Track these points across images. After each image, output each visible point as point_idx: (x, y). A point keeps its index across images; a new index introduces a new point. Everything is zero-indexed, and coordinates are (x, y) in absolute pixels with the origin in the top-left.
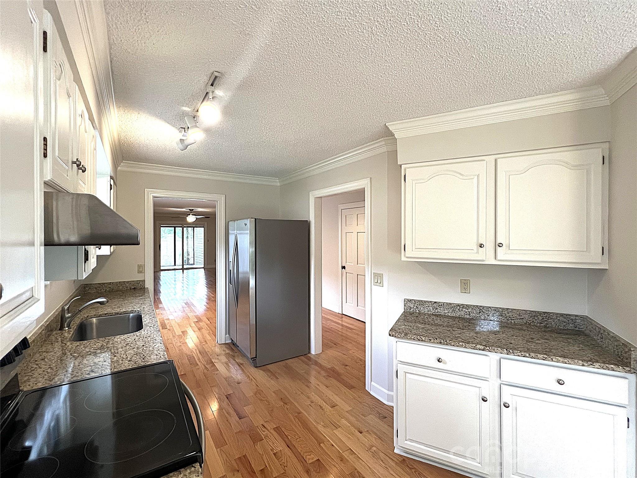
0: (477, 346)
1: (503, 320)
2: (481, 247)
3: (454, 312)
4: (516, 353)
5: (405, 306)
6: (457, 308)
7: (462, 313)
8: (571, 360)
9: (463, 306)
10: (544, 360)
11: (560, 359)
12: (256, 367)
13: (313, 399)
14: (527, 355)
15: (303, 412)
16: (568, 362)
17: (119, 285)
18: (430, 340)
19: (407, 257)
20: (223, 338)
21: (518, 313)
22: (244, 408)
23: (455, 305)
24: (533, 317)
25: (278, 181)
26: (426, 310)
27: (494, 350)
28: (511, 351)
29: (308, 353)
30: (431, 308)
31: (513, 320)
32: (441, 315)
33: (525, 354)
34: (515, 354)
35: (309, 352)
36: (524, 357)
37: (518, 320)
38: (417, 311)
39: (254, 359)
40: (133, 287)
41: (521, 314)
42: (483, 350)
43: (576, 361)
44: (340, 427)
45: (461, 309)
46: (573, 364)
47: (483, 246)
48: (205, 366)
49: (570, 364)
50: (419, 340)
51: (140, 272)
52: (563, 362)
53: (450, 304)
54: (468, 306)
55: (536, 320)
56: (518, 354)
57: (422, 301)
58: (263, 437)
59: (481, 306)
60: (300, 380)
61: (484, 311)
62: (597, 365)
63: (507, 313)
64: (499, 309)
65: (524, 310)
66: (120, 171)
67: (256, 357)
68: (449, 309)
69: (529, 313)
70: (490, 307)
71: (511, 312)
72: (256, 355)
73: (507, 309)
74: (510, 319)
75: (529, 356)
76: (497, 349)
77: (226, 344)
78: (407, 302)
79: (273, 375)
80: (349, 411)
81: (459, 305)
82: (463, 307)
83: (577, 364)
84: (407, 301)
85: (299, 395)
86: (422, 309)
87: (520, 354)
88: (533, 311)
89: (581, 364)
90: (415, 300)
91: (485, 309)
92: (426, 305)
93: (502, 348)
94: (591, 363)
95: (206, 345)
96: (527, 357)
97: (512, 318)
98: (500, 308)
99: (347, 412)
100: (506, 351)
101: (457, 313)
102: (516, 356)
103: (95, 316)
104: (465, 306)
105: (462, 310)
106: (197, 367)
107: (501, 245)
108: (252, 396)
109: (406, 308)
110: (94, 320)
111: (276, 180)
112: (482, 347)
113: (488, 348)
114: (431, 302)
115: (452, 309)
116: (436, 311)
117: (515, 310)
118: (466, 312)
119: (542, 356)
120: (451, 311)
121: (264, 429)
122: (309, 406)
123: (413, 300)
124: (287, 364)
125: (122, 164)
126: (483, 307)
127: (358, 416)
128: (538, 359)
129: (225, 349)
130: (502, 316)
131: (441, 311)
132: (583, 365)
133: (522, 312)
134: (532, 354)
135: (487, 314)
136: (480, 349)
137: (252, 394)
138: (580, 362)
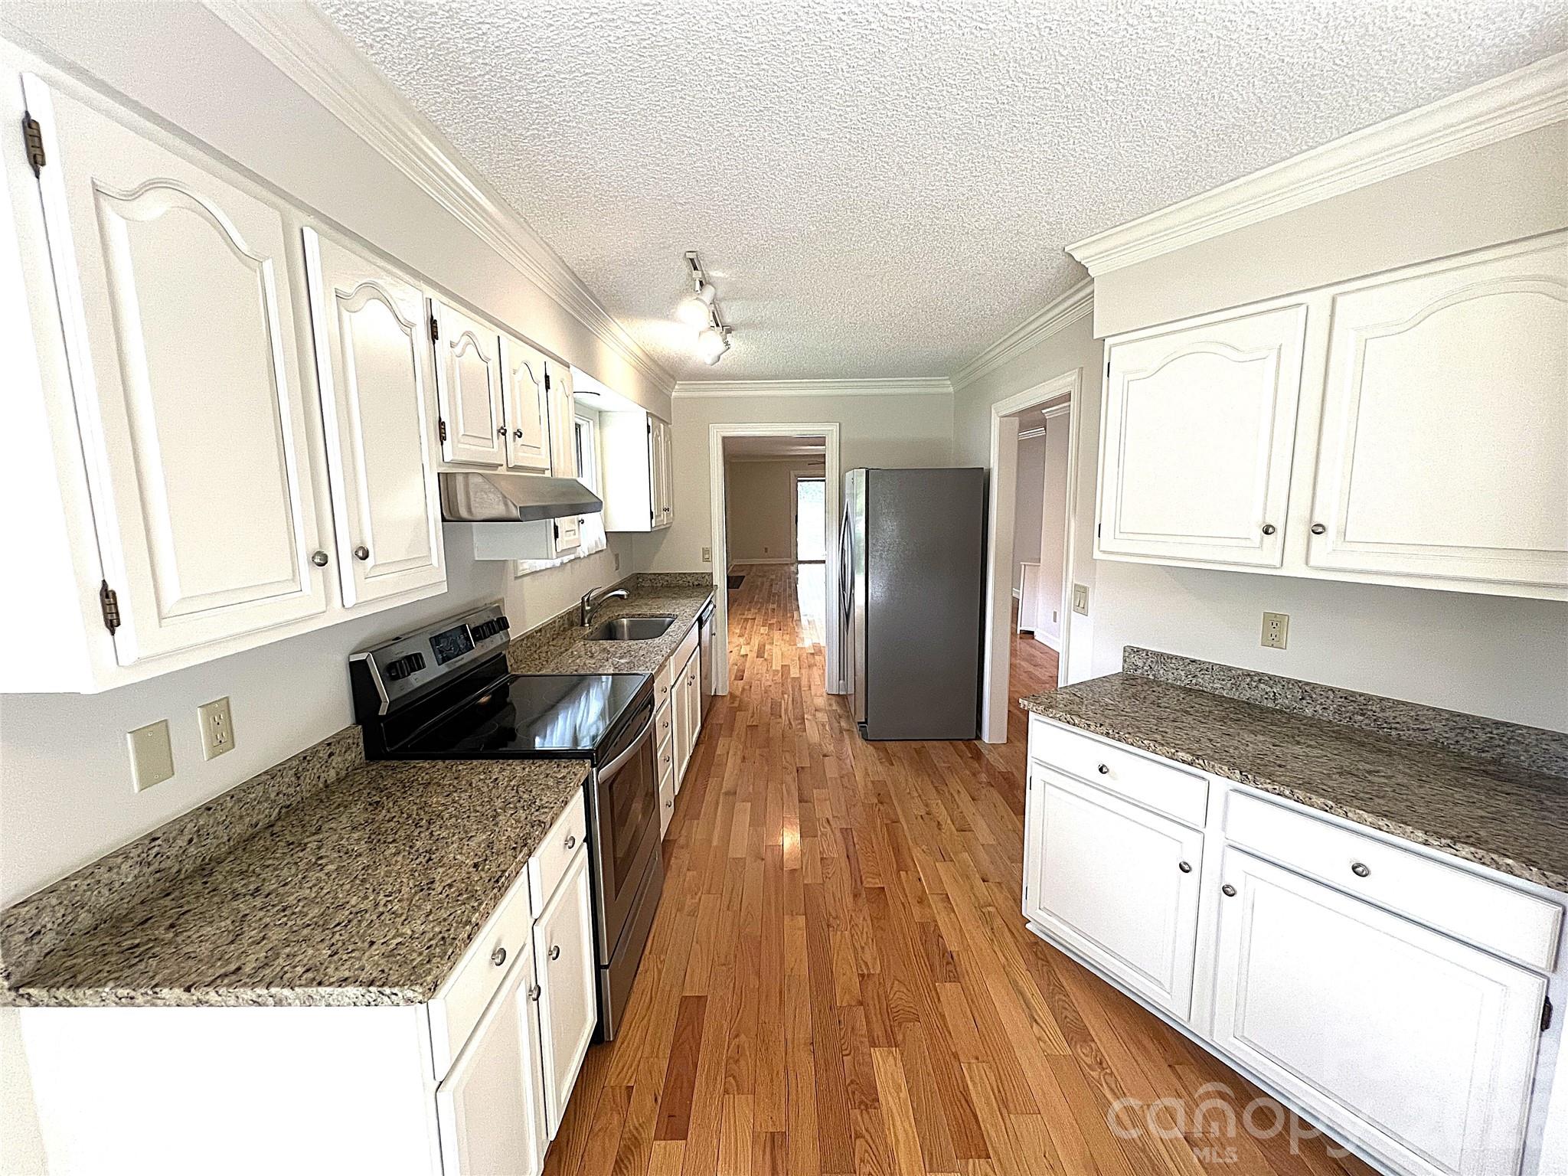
0: (1179, 754)
1: (1366, 725)
2: (1266, 533)
3: (1237, 689)
4: (1261, 784)
5: (1125, 661)
6: (1244, 680)
7: (1257, 694)
8: (1394, 823)
9: (1261, 678)
10: (1326, 811)
11: (1365, 815)
12: (866, 740)
13: (934, 810)
14: (1287, 792)
15: (902, 820)
16: (1385, 828)
17: (678, 578)
18: (1089, 725)
19: (1104, 552)
20: (835, 686)
21: (1413, 714)
22: (815, 791)
23: (1240, 672)
24: (1459, 731)
25: (949, 382)
26: (1171, 676)
27: (1213, 766)
28: (1249, 776)
29: (974, 737)
30: (1183, 673)
31: (1396, 729)
32: (1203, 691)
33: (1282, 789)
34: (1260, 786)
35: (979, 737)
36: (1278, 794)
37: (1410, 732)
38: (1151, 677)
39: (863, 725)
40: (696, 583)
41: (1422, 719)
42: (1190, 764)
43: (1409, 829)
44: (952, 861)
45: (1254, 684)
46: (1398, 835)
47: (1271, 530)
48: (789, 720)
49: (1392, 833)
50: (1068, 722)
51: (707, 560)
52: (1372, 825)
53: (1230, 669)
54: (1273, 680)
55: (1467, 739)
56: (1266, 786)
57: (1162, 654)
58: (819, 833)
59: (1308, 684)
60: (929, 775)
61: (1314, 696)
62: (1466, 850)
63: (1378, 710)
64: (1358, 696)
65: (1434, 709)
66: (676, 398)
67: (866, 722)
68: (1223, 680)
69: (1447, 719)
70: (1332, 690)
71: (1391, 707)
72: (866, 719)
73: (1382, 699)
74: (1385, 725)
75: (1291, 796)
76: (1221, 768)
77: (839, 695)
78: (1130, 654)
79: (889, 759)
80: (988, 845)
81: (1249, 675)
82: (1260, 680)
83: (1408, 838)
84: (1131, 652)
85: (913, 798)
86: (1161, 672)
87: (1270, 787)
88: (1459, 715)
89: (1420, 840)
90: (1147, 651)
91: (1317, 691)
92: (1172, 665)
93: (1233, 766)
94: (1448, 841)
95: (807, 692)
96: (1286, 797)
97: (1394, 726)
98: (1361, 695)
99: (983, 845)
100: (1238, 776)
101: (1244, 692)
102: (1262, 789)
103: (628, 616)
104: (1266, 678)
105: (1256, 687)
106: (779, 720)
107: (1320, 530)
108: (836, 779)
109: (1126, 666)
110: (625, 621)
111: (945, 382)
112: (1189, 758)
113: (1201, 762)
114: (1183, 659)
115: (1233, 681)
116: (1194, 682)
117: (1404, 703)
118: (1267, 693)
119: (1322, 800)
120: (1229, 685)
121: (826, 825)
122: (919, 818)
123: (1144, 650)
124: (924, 747)
125: (676, 387)
126: (1314, 686)
127: (1001, 858)
128: (1313, 806)
129: (833, 702)
130: (1363, 715)
131: (1205, 682)
132: (1426, 843)
133: (1425, 712)
134: (1299, 793)
135: (1321, 704)
136: (1184, 762)
137: (836, 775)
138: (1420, 834)
